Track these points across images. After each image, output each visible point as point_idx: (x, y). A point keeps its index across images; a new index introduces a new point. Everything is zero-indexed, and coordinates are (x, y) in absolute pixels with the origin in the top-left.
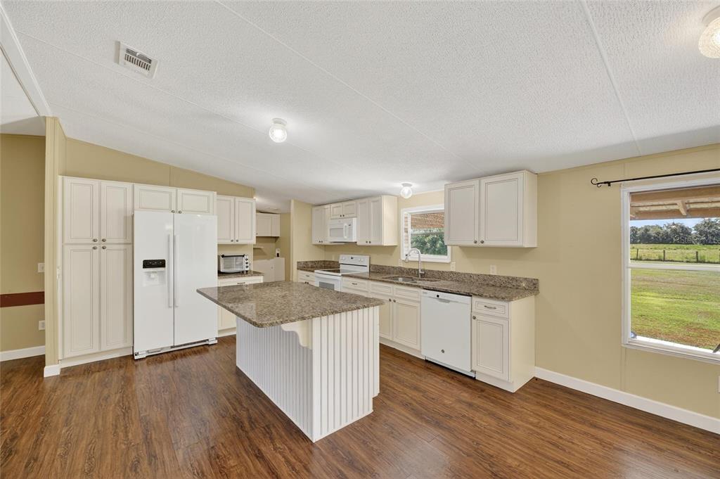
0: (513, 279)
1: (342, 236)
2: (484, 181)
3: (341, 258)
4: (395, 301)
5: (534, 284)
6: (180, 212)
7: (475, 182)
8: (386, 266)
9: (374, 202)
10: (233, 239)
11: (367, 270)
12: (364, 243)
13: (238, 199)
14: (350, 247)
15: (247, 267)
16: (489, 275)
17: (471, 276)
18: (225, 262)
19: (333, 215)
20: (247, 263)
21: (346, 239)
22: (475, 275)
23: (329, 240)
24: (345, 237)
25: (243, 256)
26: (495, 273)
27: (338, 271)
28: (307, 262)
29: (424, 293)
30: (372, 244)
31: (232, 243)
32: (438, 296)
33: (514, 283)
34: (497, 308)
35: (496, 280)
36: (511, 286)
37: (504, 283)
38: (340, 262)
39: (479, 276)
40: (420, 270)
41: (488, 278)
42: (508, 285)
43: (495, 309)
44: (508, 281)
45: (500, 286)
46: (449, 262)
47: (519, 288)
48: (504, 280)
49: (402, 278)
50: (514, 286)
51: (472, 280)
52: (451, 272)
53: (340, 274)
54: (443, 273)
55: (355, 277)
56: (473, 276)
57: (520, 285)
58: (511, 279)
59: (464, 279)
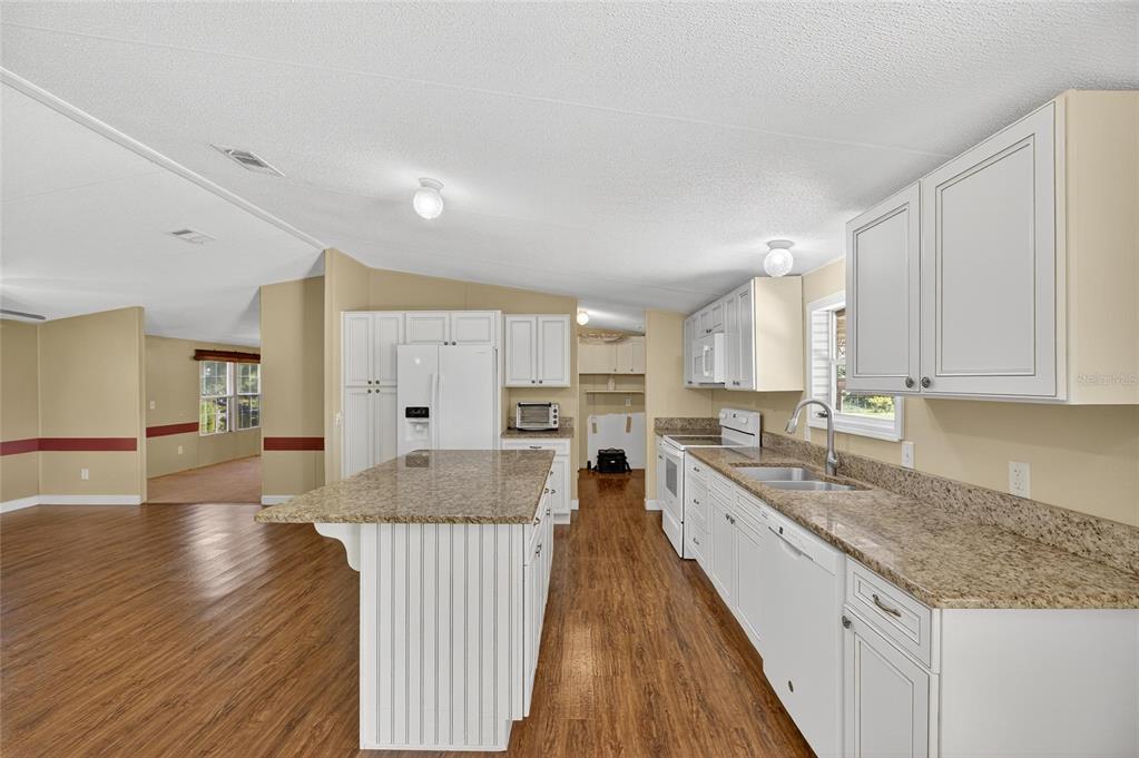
3: (722, 416)
4: (732, 521)
6: (454, 344)
7: (910, 193)
10: (534, 378)
11: (754, 441)
12: (732, 386)
13: (542, 318)
15: (555, 422)
17: (948, 487)
18: (523, 412)
19: (702, 331)
20: (555, 417)
21: (707, 376)
23: (697, 379)
24: (707, 373)
25: (550, 405)
27: (719, 441)
28: (672, 419)
29: (763, 514)
30: (742, 386)
31: (534, 385)
32: (781, 531)
33: (1089, 540)
34: (902, 614)
35: (1023, 517)
36: (1078, 548)
37: (1050, 532)
38: (721, 423)
39: (969, 491)
40: (830, 454)
41: (999, 505)
42: (1067, 545)
43: (899, 615)
44: (1065, 529)
45: (1038, 541)
46: (896, 440)
47: (1109, 563)
48: (1051, 520)
49: (801, 470)
50: (1088, 551)
51: (953, 501)
52: (902, 471)
53: (683, 447)
54: (882, 467)
55: (701, 460)
56: (952, 491)
57: (1110, 551)
58: (1078, 524)
59: (932, 494)
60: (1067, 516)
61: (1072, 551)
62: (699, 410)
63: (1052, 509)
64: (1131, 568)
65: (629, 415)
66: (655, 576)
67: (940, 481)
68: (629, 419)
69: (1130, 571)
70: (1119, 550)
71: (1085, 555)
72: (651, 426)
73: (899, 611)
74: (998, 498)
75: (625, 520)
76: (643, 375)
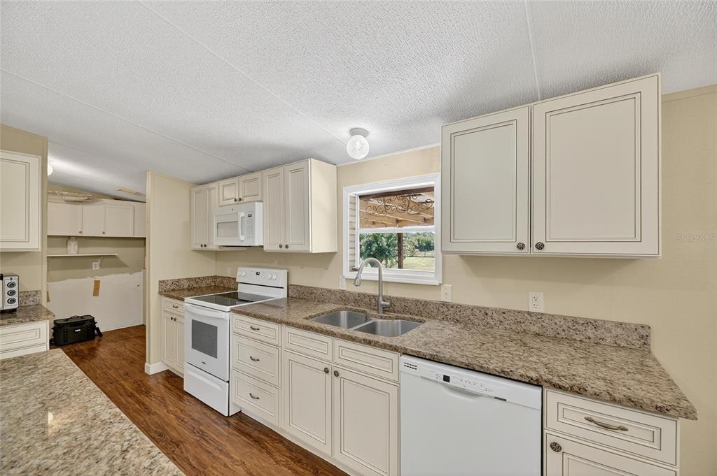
0: (587, 323)
1: (237, 235)
2: (540, 108)
3: (239, 273)
4: (336, 374)
5: (642, 337)
8: (315, 289)
9: (293, 171)
11: (283, 294)
12: (277, 248)
14: (254, 254)
15: (13, 301)
16: (529, 313)
17: (485, 312)
19: (224, 200)
20: (13, 292)
21: (243, 240)
22: (496, 310)
23: (216, 243)
24: (242, 238)
26: (541, 309)
29: (407, 365)
30: (291, 249)
32: (446, 379)
33: (590, 332)
34: (628, 427)
35: (545, 324)
36: (582, 337)
37: (564, 331)
38: (237, 281)
39: (504, 313)
40: (381, 299)
41: (527, 319)
42: (575, 336)
43: (626, 430)
44: (574, 328)
45: (555, 337)
46: (438, 284)
47: (603, 343)
48: (565, 324)
49: (346, 312)
50: (589, 338)
51: (490, 320)
52: (444, 304)
53: (228, 308)
54: (426, 304)
55: (255, 316)
56: (490, 314)
57: (603, 336)
58: (583, 324)
59: (472, 317)
60: (575, 321)
61: (579, 339)
62: (207, 269)
63: (565, 318)
64: (616, 343)
65: (98, 278)
66: (217, 453)
67: (478, 308)
68: (97, 283)
69: (615, 345)
70: (609, 335)
71: (587, 340)
72: (154, 289)
73: (626, 427)
74: (526, 315)
75: (131, 396)
76: (145, 239)
